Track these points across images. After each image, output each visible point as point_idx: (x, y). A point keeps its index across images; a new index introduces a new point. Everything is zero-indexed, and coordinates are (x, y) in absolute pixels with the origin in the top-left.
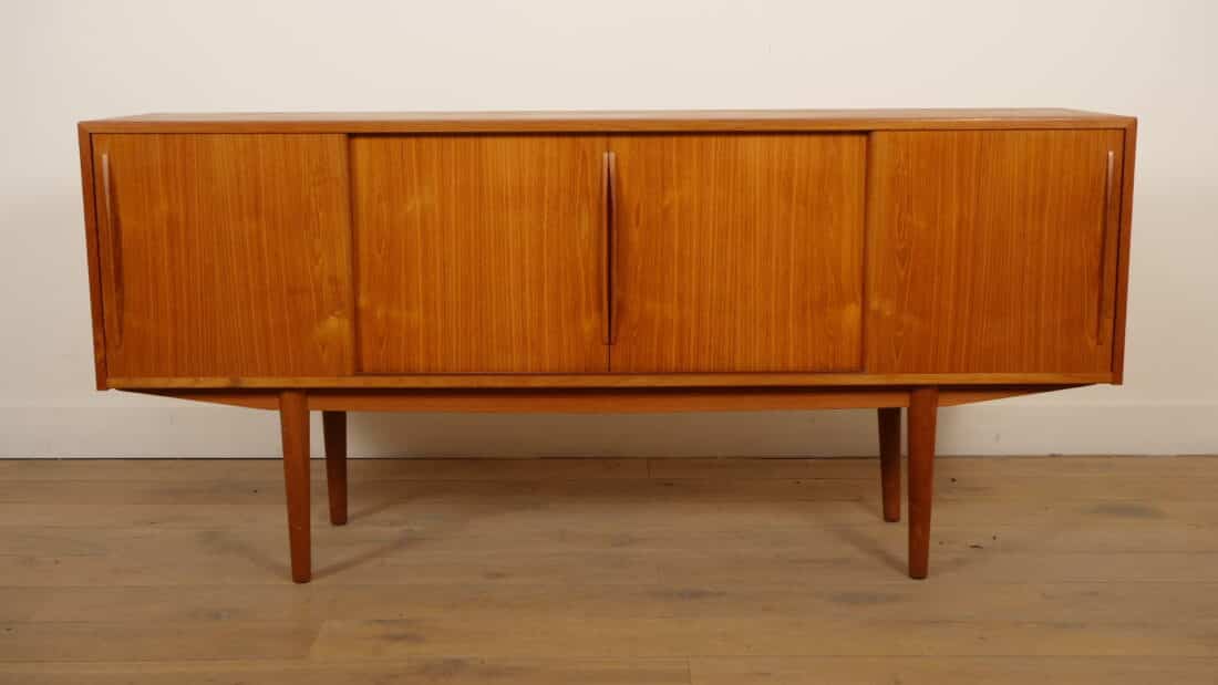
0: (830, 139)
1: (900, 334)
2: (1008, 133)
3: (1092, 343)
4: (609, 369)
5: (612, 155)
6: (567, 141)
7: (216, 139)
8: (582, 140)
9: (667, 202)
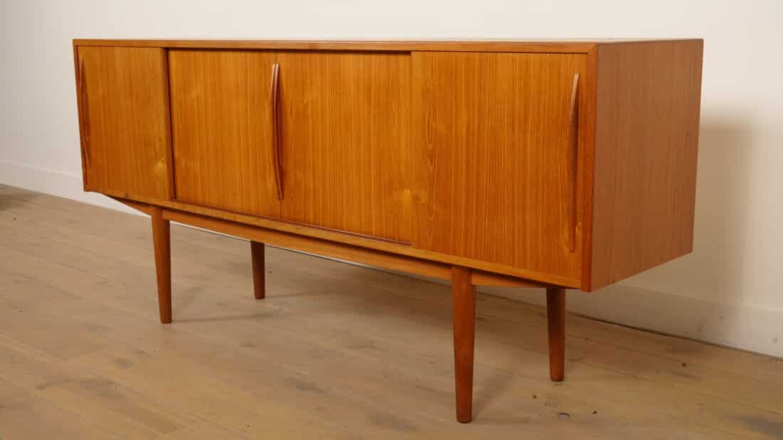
0: (392, 57)
1: (432, 218)
2: (499, 54)
3: (566, 250)
4: (281, 217)
5: (277, 66)
6: (256, 55)
7: (117, 51)
8: (264, 55)
9: (305, 102)
